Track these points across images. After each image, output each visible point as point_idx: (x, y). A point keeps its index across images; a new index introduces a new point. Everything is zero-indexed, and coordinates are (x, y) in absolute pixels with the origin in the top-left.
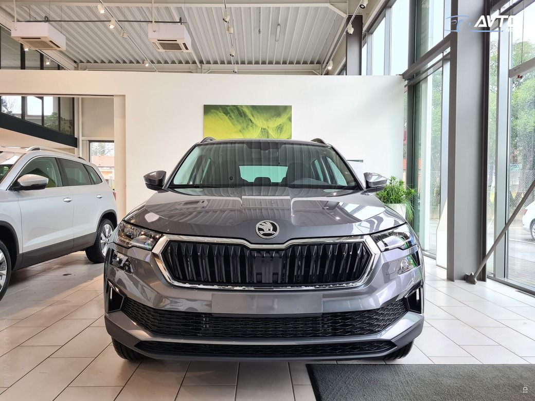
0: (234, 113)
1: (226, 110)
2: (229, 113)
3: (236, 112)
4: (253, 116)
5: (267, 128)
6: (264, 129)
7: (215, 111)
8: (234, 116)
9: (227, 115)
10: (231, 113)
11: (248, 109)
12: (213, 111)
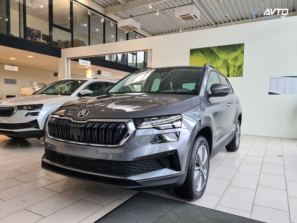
1: (202, 51)
3: (208, 51)
4: (218, 52)
5: (227, 59)
6: (225, 60)
11: (216, 48)
12: (195, 52)
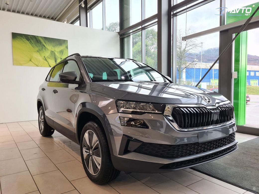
0: (33, 40)
1: (28, 37)
2: (30, 40)
3: (34, 39)
4: (45, 43)
5: (54, 51)
6: (52, 51)
7: (20, 37)
8: (33, 42)
9: (28, 41)
10: (31, 40)
11: (42, 38)
12: (18, 37)
